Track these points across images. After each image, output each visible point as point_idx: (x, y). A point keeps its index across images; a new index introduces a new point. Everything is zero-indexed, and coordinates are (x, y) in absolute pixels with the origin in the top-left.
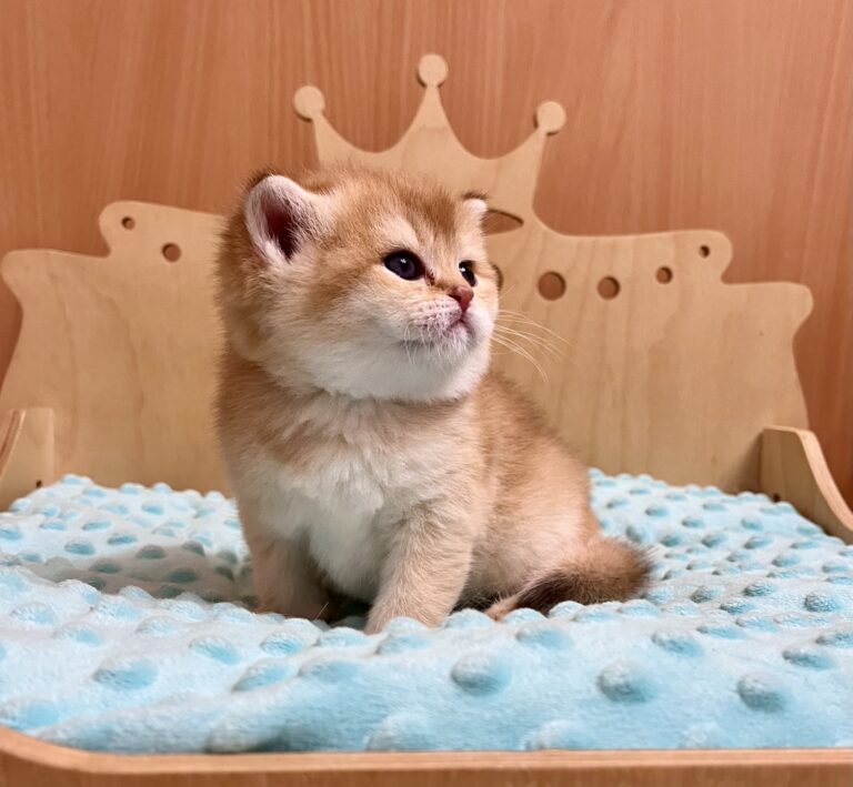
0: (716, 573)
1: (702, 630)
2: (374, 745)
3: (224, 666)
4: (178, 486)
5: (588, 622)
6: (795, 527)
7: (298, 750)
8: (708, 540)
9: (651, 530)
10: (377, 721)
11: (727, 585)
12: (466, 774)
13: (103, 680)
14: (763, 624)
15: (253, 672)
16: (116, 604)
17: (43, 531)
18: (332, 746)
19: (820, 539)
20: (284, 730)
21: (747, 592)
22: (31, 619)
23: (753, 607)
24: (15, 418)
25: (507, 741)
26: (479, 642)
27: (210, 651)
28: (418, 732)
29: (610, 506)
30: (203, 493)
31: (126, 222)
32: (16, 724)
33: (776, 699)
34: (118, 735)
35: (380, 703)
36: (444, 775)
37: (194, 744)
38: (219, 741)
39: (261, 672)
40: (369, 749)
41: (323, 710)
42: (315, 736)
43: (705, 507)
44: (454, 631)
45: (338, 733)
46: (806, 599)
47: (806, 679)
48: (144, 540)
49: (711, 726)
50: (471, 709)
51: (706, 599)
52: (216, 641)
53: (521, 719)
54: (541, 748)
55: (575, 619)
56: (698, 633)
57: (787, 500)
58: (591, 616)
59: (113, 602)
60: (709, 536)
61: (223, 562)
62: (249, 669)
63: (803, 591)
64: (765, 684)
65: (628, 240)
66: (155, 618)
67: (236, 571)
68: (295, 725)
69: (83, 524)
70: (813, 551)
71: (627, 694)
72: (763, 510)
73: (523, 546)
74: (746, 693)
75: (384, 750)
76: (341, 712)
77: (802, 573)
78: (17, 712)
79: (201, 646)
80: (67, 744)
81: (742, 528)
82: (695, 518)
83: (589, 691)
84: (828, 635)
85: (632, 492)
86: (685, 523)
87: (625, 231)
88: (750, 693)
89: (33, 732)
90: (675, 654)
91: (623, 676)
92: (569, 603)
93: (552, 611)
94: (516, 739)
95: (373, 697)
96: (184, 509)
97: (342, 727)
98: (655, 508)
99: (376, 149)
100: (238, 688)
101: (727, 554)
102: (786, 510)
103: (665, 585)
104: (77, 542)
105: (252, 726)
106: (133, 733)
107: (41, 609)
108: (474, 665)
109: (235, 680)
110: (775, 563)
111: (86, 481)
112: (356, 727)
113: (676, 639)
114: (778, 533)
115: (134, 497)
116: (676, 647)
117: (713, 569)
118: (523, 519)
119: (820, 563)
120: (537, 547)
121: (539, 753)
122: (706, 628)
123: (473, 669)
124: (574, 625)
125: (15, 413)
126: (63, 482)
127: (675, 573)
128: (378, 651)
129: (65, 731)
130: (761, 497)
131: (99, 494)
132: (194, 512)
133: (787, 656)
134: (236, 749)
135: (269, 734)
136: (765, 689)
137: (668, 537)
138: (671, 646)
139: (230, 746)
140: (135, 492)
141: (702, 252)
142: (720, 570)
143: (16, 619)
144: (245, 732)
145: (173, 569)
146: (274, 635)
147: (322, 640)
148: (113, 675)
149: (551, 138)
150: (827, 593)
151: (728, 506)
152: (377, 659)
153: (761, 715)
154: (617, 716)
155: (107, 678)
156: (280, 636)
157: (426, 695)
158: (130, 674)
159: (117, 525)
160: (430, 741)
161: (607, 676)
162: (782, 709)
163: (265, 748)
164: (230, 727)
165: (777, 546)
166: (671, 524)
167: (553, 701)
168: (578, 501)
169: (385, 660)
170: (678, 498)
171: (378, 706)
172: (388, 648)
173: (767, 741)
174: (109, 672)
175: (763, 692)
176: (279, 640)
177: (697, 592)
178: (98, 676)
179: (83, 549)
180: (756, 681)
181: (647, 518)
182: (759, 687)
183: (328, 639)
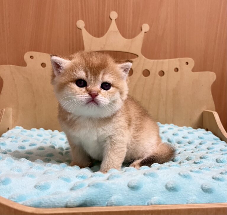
0: (192, 152)
1: (191, 171)
2: (108, 204)
3: (68, 183)
4: (46, 129)
5: (162, 170)
6: (212, 138)
7: (89, 206)
8: (190, 142)
9: (174, 139)
10: (109, 198)
11: (195, 156)
12: (133, 212)
13: (37, 188)
14: (207, 169)
15: (76, 185)
16: (37, 166)
17: (12, 143)
18: (98, 205)
19: (219, 142)
20: (85, 201)
21: (201, 158)
22: (16, 171)
23: (203, 162)
24: (2, 111)
25: (142, 203)
26: (134, 176)
27: (63, 179)
28: (120, 201)
29: (163, 133)
30: (53, 131)
31: (31, 57)
32: (15, 200)
33: (211, 190)
34: (43, 203)
35: (109, 193)
36: (127, 212)
37: (62, 205)
38: (69, 204)
39: (78, 185)
40: (107, 206)
41: (95, 195)
42: (93, 202)
43: (188, 133)
44: (127, 173)
45: (99, 201)
46: (217, 160)
47: (218, 184)
48: (39, 145)
49: (195, 197)
50: (133, 194)
51: (190, 160)
52: (65, 177)
53: (146, 197)
54: (151, 204)
55: (158, 169)
56: (190, 172)
57: (210, 131)
58: (163, 168)
59: (36, 166)
60: (190, 141)
61: (60, 151)
62: (75, 184)
63: (216, 157)
64: (208, 186)
65: (166, 61)
66: (49, 170)
67: (64, 153)
68: (88, 200)
69: (22, 141)
70: (217, 145)
71: (173, 189)
72: (204, 134)
73: (142, 146)
74: (203, 188)
75: (111, 206)
76: (100, 196)
77: (215, 152)
78: (16, 197)
79: (61, 178)
80: (30, 206)
81: (199, 139)
82: (186, 136)
83: (163, 189)
84: (224, 172)
85: (169, 129)
86: (183, 138)
87: (166, 58)
88: (204, 189)
89: (21, 203)
90: (185, 178)
91: (172, 185)
92: (156, 164)
93: (151, 166)
94: (145, 202)
95: (108, 192)
96: (48, 135)
97: (100, 200)
98: (175, 133)
99: (99, 37)
100: (72, 189)
101: (195, 146)
102: (210, 133)
103: (179, 156)
104: (21, 146)
105: (78, 200)
106: (47, 203)
107: (19, 168)
108: (133, 183)
109: (71, 187)
110: (208, 149)
111: (21, 127)
112: (104, 200)
113: (185, 174)
114: (208, 140)
115: (35, 132)
116: (185, 176)
117: (192, 151)
118: (141, 139)
119: (220, 149)
120: (145, 147)
121: (151, 206)
122: (192, 170)
123: (133, 184)
124: (158, 171)
125: (2, 110)
126: (15, 128)
127: (182, 152)
128: (108, 179)
129: (29, 203)
130: (203, 130)
131: (25, 132)
132: (51, 136)
133: (213, 178)
134: (73, 206)
135: (82, 202)
136: (208, 187)
137: (179, 141)
138: (184, 176)
139: (72, 206)
140: (35, 131)
141: (186, 64)
142: (194, 152)
143: (12, 171)
144: (76, 202)
145: (47, 153)
146: (79, 174)
147: (93, 176)
148: (40, 187)
149: (146, 33)
150: (222, 158)
151: (194, 132)
152: (108, 181)
153: (207, 194)
154: (171, 195)
155: (38, 187)
156: (81, 174)
157: (121, 191)
158: (44, 186)
159: (31, 141)
160: (123, 203)
161: (168, 185)
162: (212, 192)
163: (80, 206)
164: (72, 201)
165: (208, 144)
166: (180, 138)
167: (154, 192)
168: (156, 134)
169: (110, 182)
170: (181, 130)
171: (109, 194)
172: (110, 178)
173: (209, 201)
174: (38, 186)
175: (208, 188)
176: (81, 175)
177: (187, 158)
178: (35, 187)
179: (23, 148)
180: (206, 185)
181: (173, 136)
182: (207, 187)
183: (94, 175)
